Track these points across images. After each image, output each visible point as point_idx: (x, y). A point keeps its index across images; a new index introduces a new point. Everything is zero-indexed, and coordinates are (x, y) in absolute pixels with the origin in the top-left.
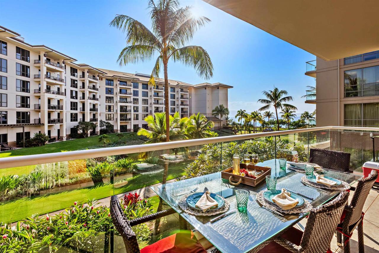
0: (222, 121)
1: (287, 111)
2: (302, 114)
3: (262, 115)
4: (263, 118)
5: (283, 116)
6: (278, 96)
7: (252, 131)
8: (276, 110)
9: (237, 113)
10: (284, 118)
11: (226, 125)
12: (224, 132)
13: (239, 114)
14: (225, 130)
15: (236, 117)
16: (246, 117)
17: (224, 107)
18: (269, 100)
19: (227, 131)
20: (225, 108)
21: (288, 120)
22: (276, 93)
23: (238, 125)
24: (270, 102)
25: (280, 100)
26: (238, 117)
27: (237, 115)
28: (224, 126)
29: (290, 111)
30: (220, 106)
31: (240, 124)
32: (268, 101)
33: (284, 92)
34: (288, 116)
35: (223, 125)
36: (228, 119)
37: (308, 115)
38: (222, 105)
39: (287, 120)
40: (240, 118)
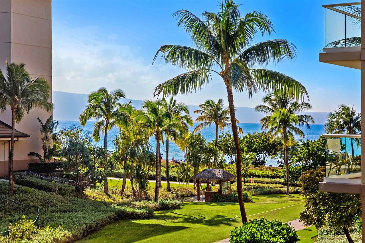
0: (25, 136)
1: (283, 103)
2: (333, 116)
3: (194, 117)
4: (197, 128)
5: (266, 120)
6: (236, 34)
7: (152, 178)
8: (230, 96)
9: (86, 105)
10: (270, 127)
11: (42, 153)
12: (29, 184)
13: (95, 107)
14: (34, 178)
15: (84, 119)
16: (124, 120)
17: (26, 76)
18: (204, 50)
19: (44, 182)
20: (33, 77)
21: (286, 138)
22: (228, 24)
23: (92, 157)
24: (206, 57)
25: (245, 55)
26: (93, 120)
27: (90, 113)
28: (35, 158)
29: (291, 102)
30: (9, 70)
31: (102, 153)
32: (197, 52)
33: (257, 21)
34: (285, 122)
35: (31, 154)
36: (51, 129)
37: (351, 120)
38: (22, 66)
39: (280, 135)
40: (99, 125)
